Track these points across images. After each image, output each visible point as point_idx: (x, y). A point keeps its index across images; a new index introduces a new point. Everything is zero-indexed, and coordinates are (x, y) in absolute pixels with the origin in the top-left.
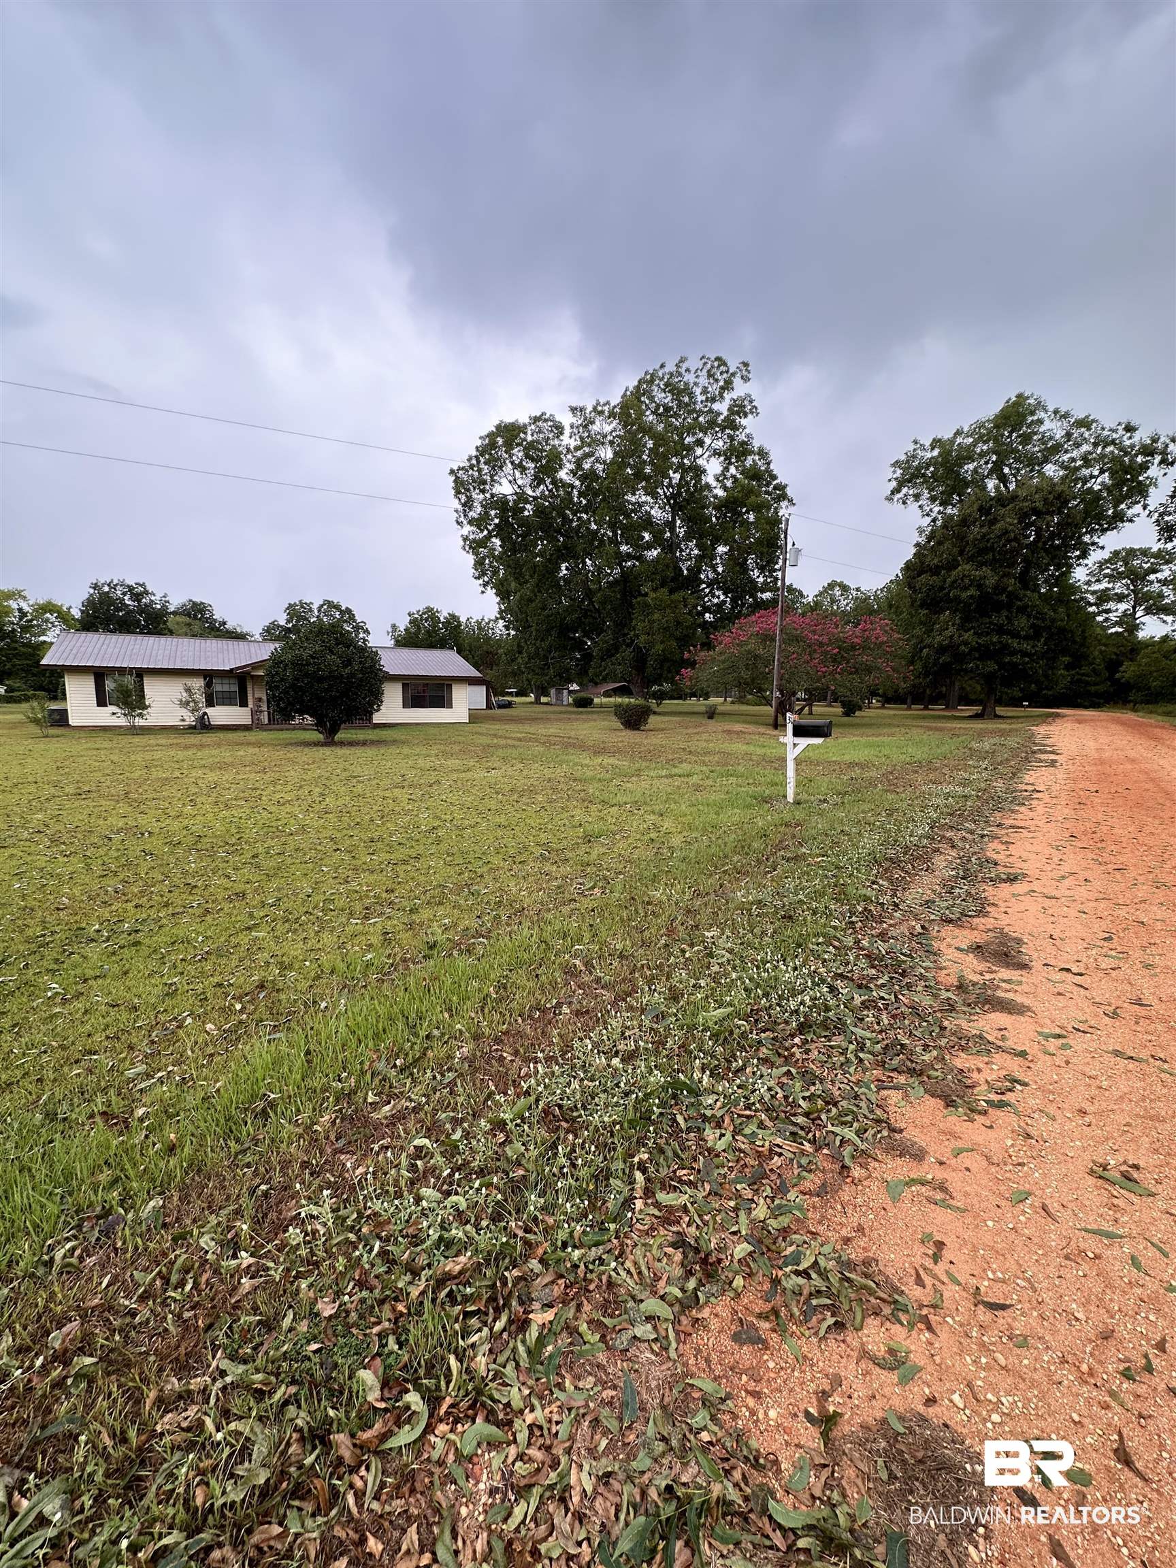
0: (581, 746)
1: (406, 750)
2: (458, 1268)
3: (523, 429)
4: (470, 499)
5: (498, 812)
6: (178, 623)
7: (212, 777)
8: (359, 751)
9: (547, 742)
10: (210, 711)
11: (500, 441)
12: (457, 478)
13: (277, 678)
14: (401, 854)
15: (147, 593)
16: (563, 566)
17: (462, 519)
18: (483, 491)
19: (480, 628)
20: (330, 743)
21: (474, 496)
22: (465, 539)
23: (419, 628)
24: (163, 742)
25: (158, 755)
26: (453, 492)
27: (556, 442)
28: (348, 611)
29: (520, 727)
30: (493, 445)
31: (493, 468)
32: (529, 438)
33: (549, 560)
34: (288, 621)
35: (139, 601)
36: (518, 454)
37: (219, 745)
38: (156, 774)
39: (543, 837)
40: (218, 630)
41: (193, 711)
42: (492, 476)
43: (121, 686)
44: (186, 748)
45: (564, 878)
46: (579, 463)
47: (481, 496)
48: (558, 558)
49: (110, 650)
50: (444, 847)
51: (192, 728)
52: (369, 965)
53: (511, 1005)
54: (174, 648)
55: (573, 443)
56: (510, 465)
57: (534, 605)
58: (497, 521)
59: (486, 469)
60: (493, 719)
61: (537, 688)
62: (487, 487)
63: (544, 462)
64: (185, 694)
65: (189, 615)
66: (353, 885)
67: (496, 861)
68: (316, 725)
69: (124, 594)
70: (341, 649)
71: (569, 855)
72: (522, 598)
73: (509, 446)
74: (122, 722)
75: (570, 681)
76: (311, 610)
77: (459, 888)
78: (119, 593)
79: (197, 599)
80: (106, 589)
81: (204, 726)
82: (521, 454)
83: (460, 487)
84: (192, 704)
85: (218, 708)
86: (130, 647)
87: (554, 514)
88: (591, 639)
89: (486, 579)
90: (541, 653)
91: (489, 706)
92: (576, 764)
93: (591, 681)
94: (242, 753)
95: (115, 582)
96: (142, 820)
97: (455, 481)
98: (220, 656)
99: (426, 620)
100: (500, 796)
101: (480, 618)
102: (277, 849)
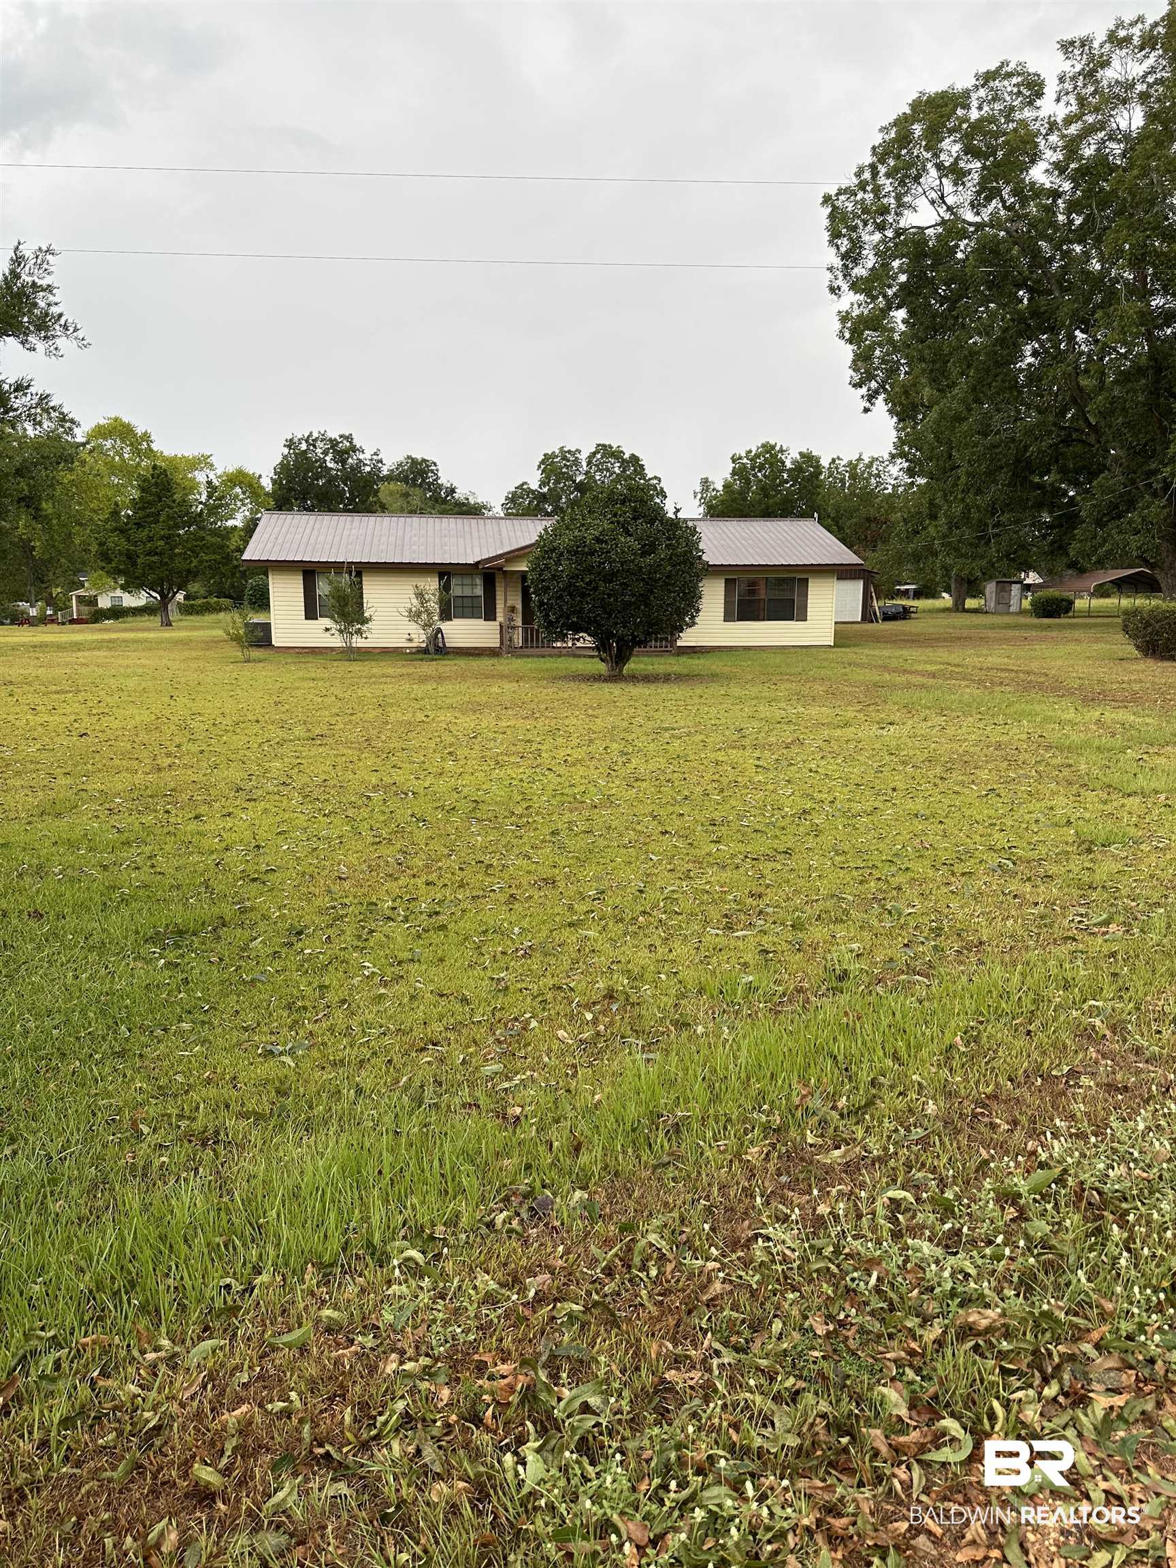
0: (1056, 688)
1: (736, 691)
2: (984, 1323)
3: (961, 99)
4: (857, 245)
5: (911, 794)
6: (391, 494)
7: (467, 722)
8: (664, 690)
9: (986, 680)
10: (446, 627)
11: (918, 129)
12: (835, 208)
13: (547, 575)
14: (760, 846)
15: (354, 449)
16: (1028, 350)
17: (840, 282)
18: (881, 228)
19: (853, 476)
20: (615, 677)
21: (866, 238)
22: (844, 318)
23: (748, 481)
24: (390, 671)
25: (389, 689)
26: (826, 236)
27: (1028, 113)
28: (635, 459)
29: (929, 653)
30: (904, 139)
31: (902, 183)
32: (974, 115)
33: (1001, 341)
34: (543, 484)
35: (344, 462)
36: (951, 148)
37: (463, 677)
38: (395, 715)
39: (1000, 839)
40: (444, 501)
41: (425, 626)
42: (898, 198)
43: (337, 589)
44: (423, 680)
45: (1051, 904)
46: (1072, 147)
47: (877, 237)
48: (1020, 334)
49: (321, 538)
50: (827, 840)
51: (423, 653)
52: (750, 988)
53: (994, 1064)
54: (400, 533)
55: (1061, 112)
56: (933, 172)
57: (965, 426)
58: (903, 278)
59: (887, 184)
60: (877, 639)
61: (960, 580)
62: (890, 219)
63: (1000, 153)
64: (415, 601)
65: (405, 480)
66: (699, 883)
67: (921, 868)
68: (597, 648)
69: (325, 453)
70: (641, 526)
71: (1053, 869)
72: (942, 416)
73: (933, 137)
74: (336, 641)
75: (1027, 567)
76: (576, 462)
77: (865, 903)
78: (319, 451)
79: (418, 456)
80: (304, 446)
81: (436, 649)
82: (957, 148)
83: (840, 224)
84: (424, 616)
85: (456, 622)
86: (346, 533)
87: (1015, 250)
88: (1076, 484)
89: (874, 385)
90: (975, 515)
91: (868, 615)
92: (1046, 720)
93: (1073, 565)
94: (495, 689)
95: (315, 435)
96: (398, 777)
97: (832, 217)
98: (461, 541)
99: (761, 467)
100: (909, 769)
101: (854, 457)
102: (582, 826)
